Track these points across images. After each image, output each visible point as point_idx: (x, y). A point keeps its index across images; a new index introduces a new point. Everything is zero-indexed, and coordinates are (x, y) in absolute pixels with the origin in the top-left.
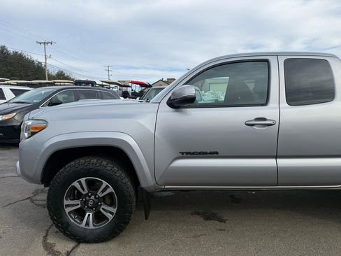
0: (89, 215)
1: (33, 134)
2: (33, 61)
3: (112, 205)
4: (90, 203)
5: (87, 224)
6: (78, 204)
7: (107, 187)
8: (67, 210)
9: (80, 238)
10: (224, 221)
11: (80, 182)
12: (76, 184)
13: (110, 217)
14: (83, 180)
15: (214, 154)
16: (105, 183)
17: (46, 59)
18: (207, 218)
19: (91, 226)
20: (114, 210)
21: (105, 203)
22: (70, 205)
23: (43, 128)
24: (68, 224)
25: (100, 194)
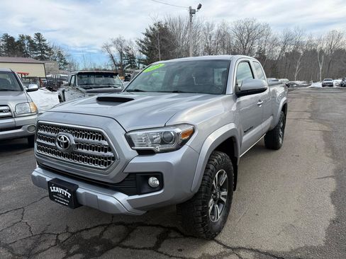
0: (217, 207)
20: (226, 193)
23: (192, 132)
25: (221, 184)
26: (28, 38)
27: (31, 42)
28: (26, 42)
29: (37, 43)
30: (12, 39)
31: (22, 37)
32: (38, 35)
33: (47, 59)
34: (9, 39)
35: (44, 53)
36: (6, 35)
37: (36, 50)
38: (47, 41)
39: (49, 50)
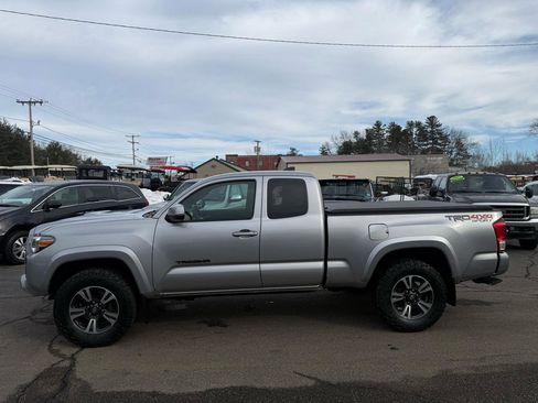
0: (93, 321)
1: (41, 249)
2: (8, 128)
3: (114, 311)
4: (94, 310)
5: (91, 330)
6: (82, 311)
7: (109, 295)
8: (72, 317)
9: (84, 343)
10: (225, 326)
11: (85, 291)
12: (81, 293)
13: (113, 322)
14: (87, 289)
15: (206, 262)
16: (108, 291)
17: (31, 126)
18: (211, 325)
19: (95, 331)
20: (116, 316)
21: (108, 310)
22: (75, 312)
23: (52, 243)
24: (73, 330)
25: (103, 302)
26: (418, 124)
27: (422, 130)
28: (415, 130)
29: (429, 129)
30: (399, 128)
31: (411, 124)
32: (432, 120)
33: (439, 152)
34: (395, 129)
35: (436, 143)
36: (393, 124)
37: (426, 140)
38: (442, 127)
39: (445, 138)
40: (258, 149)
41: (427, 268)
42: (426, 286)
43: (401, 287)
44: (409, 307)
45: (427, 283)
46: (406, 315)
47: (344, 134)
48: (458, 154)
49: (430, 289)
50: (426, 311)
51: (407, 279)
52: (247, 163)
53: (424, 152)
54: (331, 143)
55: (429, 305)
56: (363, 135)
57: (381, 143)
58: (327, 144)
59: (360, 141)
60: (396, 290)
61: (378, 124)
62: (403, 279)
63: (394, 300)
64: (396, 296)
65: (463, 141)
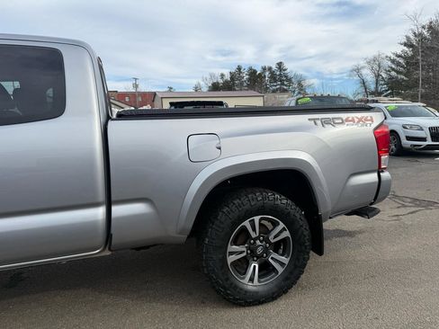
26: (270, 69)
27: (272, 73)
28: (267, 73)
29: (278, 73)
30: (255, 72)
31: (264, 69)
32: (280, 64)
33: (285, 91)
34: (252, 73)
35: (283, 84)
36: (251, 69)
37: (275, 82)
38: (288, 71)
39: (289, 80)
40: (136, 86)
41: (282, 201)
42: (281, 231)
43: (243, 237)
44: (255, 265)
45: (282, 225)
46: (251, 280)
47: (212, 76)
48: (299, 93)
49: (287, 234)
50: (280, 270)
51: (252, 223)
52: (127, 99)
53: (274, 91)
54: (202, 83)
55: (285, 260)
56: (228, 77)
57: (242, 84)
58: (199, 84)
59: (226, 82)
60: (235, 243)
61: (239, 68)
62: (247, 223)
63: (231, 259)
64: (235, 252)
65: (303, 83)
